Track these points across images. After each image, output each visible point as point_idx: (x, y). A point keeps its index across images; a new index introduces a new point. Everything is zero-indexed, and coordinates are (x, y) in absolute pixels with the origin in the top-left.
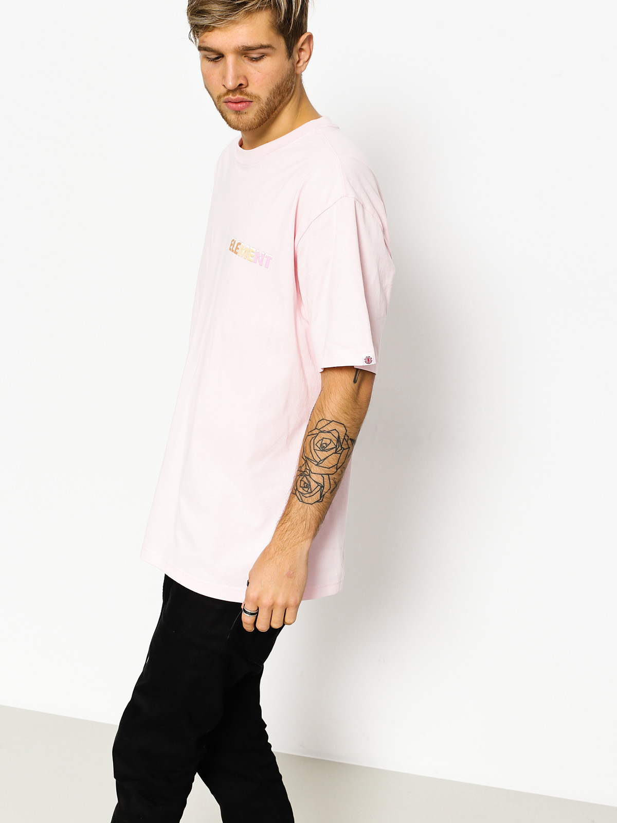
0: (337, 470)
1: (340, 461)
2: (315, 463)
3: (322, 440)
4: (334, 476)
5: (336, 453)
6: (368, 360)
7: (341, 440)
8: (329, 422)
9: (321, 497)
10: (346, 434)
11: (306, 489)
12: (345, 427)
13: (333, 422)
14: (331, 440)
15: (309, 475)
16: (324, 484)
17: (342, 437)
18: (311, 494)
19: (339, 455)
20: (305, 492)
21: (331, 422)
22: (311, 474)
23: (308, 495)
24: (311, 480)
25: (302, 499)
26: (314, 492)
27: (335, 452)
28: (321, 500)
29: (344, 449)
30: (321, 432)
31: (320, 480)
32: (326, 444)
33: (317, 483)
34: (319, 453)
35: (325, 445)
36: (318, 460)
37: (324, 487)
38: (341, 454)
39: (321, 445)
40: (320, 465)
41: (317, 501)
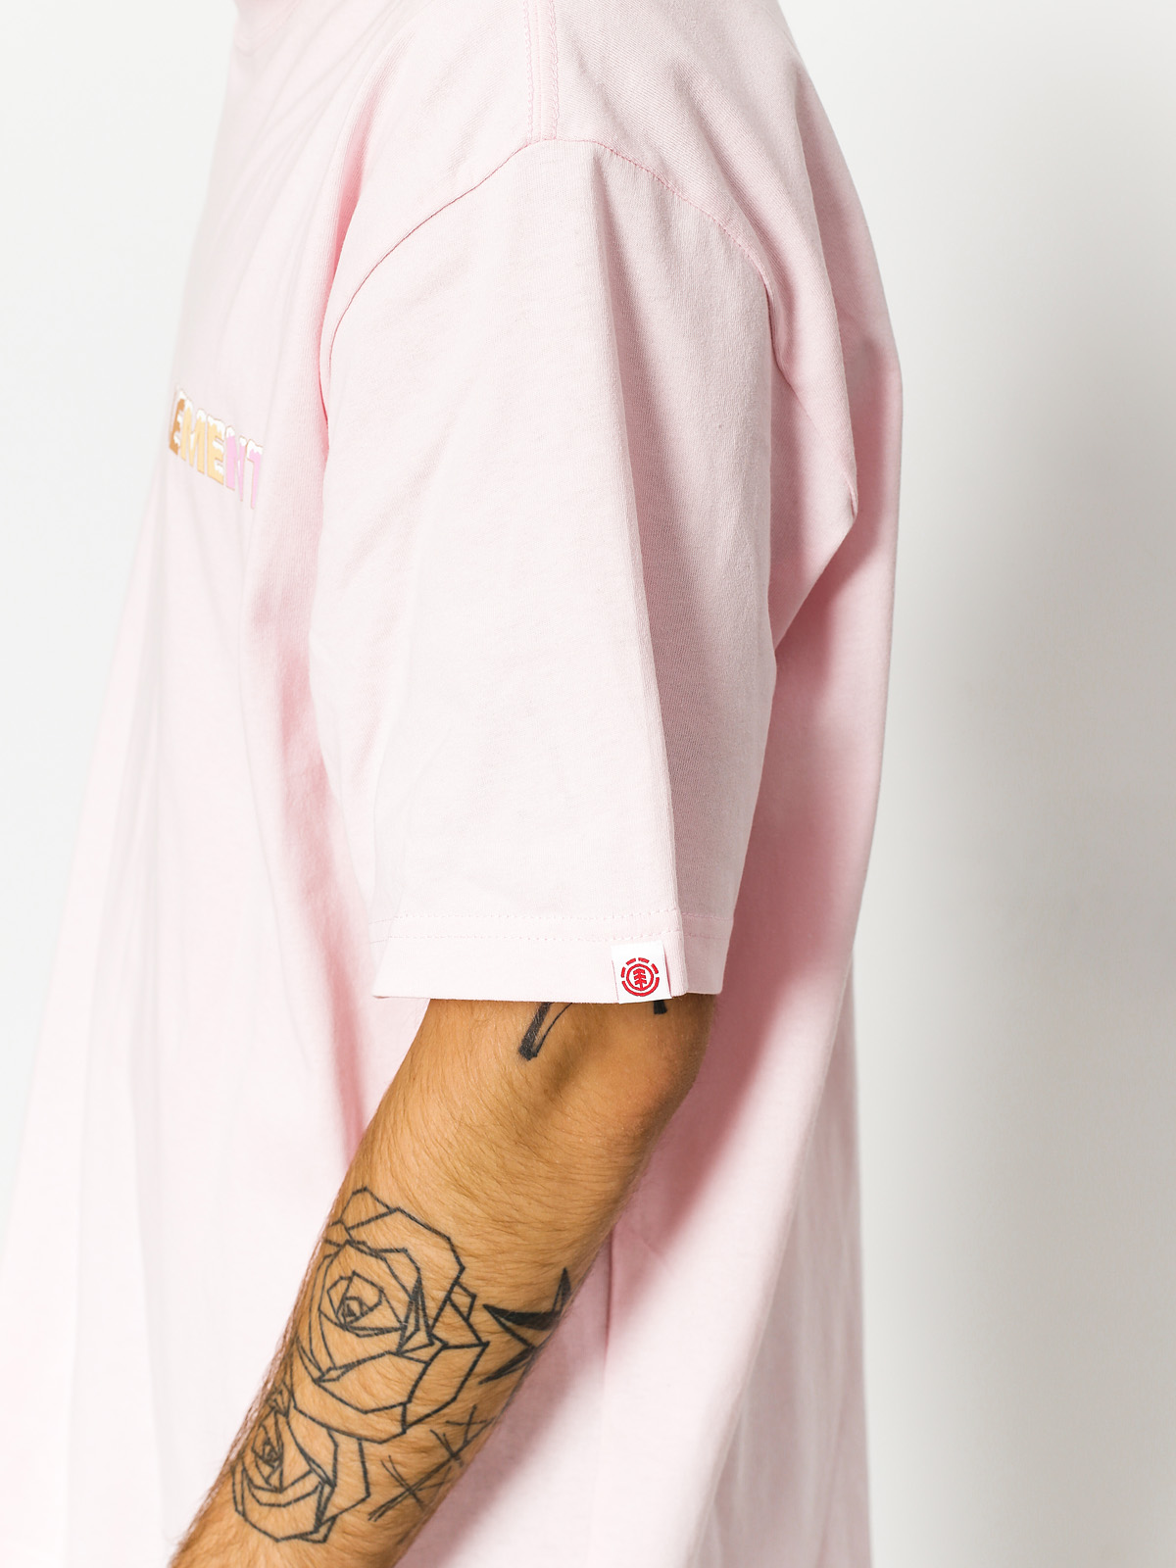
0: (406, 1425)
1: (418, 1393)
2: (312, 1368)
3: (350, 1279)
4: (384, 1450)
5: (399, 1353)
6: (640, 978)
7: (432, 1308)
8: (383, 1210)
9: (319, 1522)
10: (456, 1282)
11: (266, 1470)
12: (453, 1250)
13: (399, 1215)
14: (381, 1291)
15: (286, 1414)
16: (335, 1471)
17: (435, 1293)
18: (282, 1498)
19: (420, 1367)
20: (259, 1481)
21: (391, 1211)
22: (293, 1412)
23: (265, 1496)
24: (287, 1437)
25: (243, 1503)
26: (290, 1494)
27: (394, 1348)
28: (315, 1537)
29: (446, 1346)
30: (351, 1242)
31: (320, 1448)
32: (361, 1303)
33: (308, 1459)
34: (334, 1334)
35: (355, 1306)
36: (325, 1363)
37: (333, 1485)
38: (427, 1364)
39: (342, 1302)
40: (328, 1385)
41: (303, 1536)
